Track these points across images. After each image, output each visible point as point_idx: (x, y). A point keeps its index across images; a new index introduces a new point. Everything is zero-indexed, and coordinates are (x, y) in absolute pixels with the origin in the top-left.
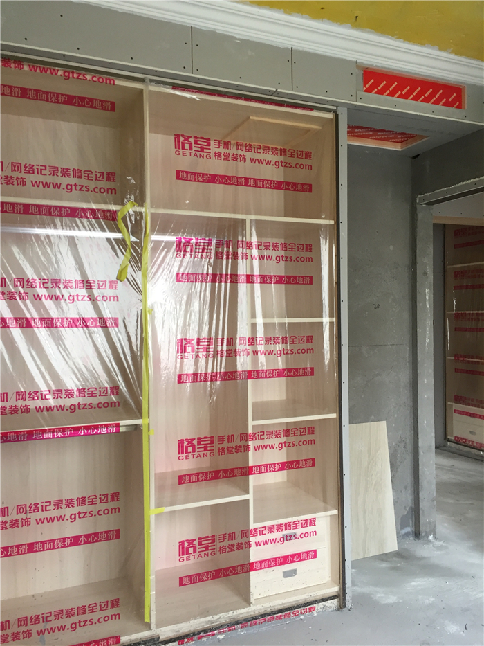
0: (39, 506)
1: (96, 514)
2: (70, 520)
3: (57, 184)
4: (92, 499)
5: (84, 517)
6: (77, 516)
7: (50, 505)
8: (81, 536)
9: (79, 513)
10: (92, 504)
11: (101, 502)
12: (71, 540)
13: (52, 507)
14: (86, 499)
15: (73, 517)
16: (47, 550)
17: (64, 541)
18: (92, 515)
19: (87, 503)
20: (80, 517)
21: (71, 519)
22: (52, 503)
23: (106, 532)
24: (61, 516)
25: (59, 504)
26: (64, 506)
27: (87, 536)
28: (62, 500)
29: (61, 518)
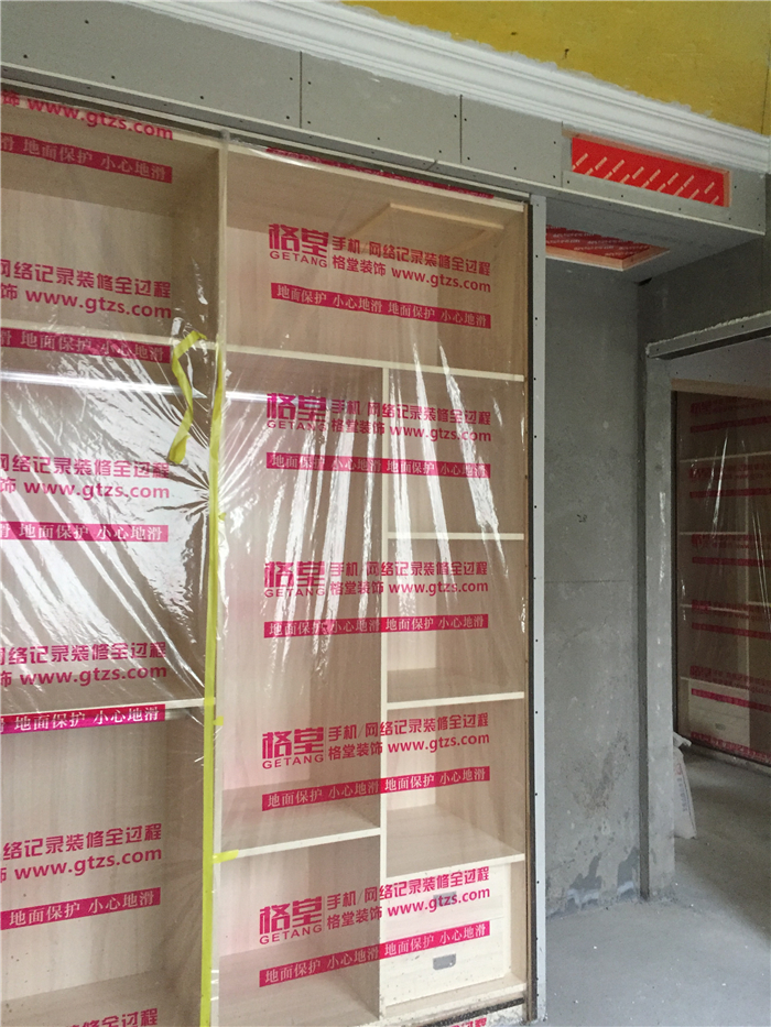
0: (22, 847)
1: (120, 860)
2: (74, 872)
3: (70, 298)
4: (114, 835)
5: (98, 866)
6: (87, 864)
7: (41, 845)
8: (93, 900)
9: (91, 860)
10: (114, 843)
11: (128, 841)
12: (75, 907)
13: (44, 849)
14: (104, 835)
15: (80, 866)
16: (33, 924)
17: (63, 909)
18: (113, 863)
19: (104, 842)
20: (91, 867)
21: (77, 869)
22: (44, 843)
23: (135, 893)
24: (59, 865)
25: (55, 844)
26: (65, 847)
27: (104, 900)
28: (62, 837)
29: (61, 868)
